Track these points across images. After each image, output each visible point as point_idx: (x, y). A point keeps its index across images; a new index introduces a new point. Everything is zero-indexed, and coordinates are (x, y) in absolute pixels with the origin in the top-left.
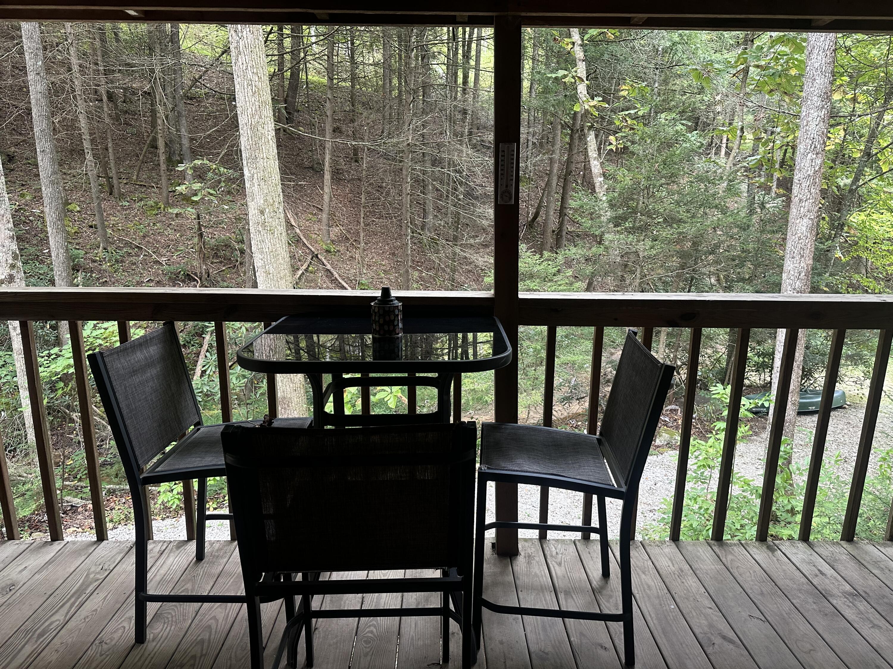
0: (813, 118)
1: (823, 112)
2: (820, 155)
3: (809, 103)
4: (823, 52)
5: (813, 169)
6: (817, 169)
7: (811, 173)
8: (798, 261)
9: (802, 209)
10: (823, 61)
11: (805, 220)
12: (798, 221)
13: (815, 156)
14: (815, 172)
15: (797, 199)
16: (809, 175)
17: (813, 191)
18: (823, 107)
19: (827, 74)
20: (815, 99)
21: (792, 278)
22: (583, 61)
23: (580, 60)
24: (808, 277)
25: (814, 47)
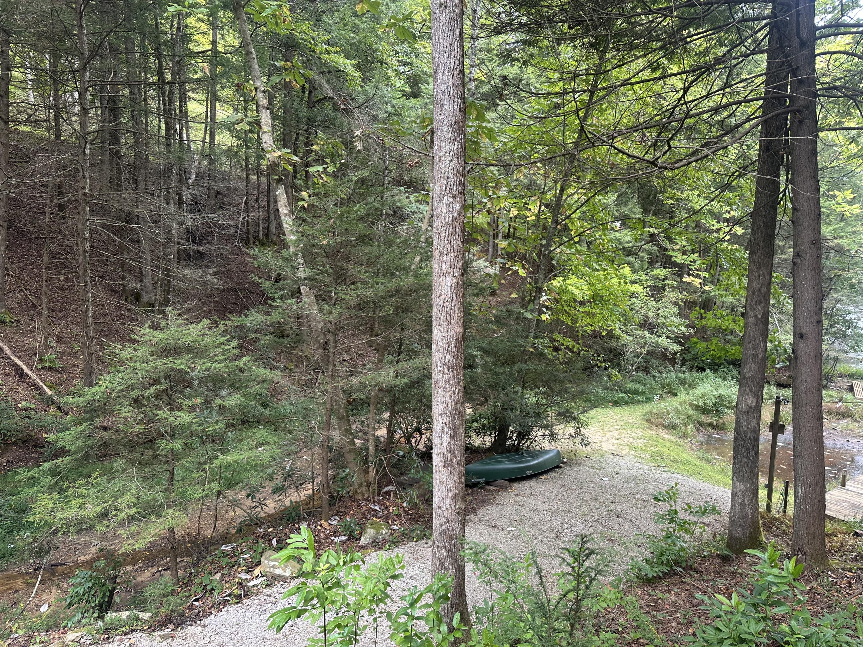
0: (446, 153)
1: (456, 146)
2: (457, 199)
3: (439, 134)
4: (449, 72)
5: (451, 216)
6: (456, 215)
7: (449, 220)
8: (446, 330)
9: (444, 264)
10: (450, 83)
11: (448, 278)
12: (441, 280)
13: (451, 200)
14: (454, 219)
15: (437, 251)
16: (447, 224)
17: (454, 242)
18: (455, 140)
19: (456, 100)
20: (446, 129)
21: (441, 350)
22: (268, 109)
23: (263, 108)
24: (459, 349)
25: (439, 65)
